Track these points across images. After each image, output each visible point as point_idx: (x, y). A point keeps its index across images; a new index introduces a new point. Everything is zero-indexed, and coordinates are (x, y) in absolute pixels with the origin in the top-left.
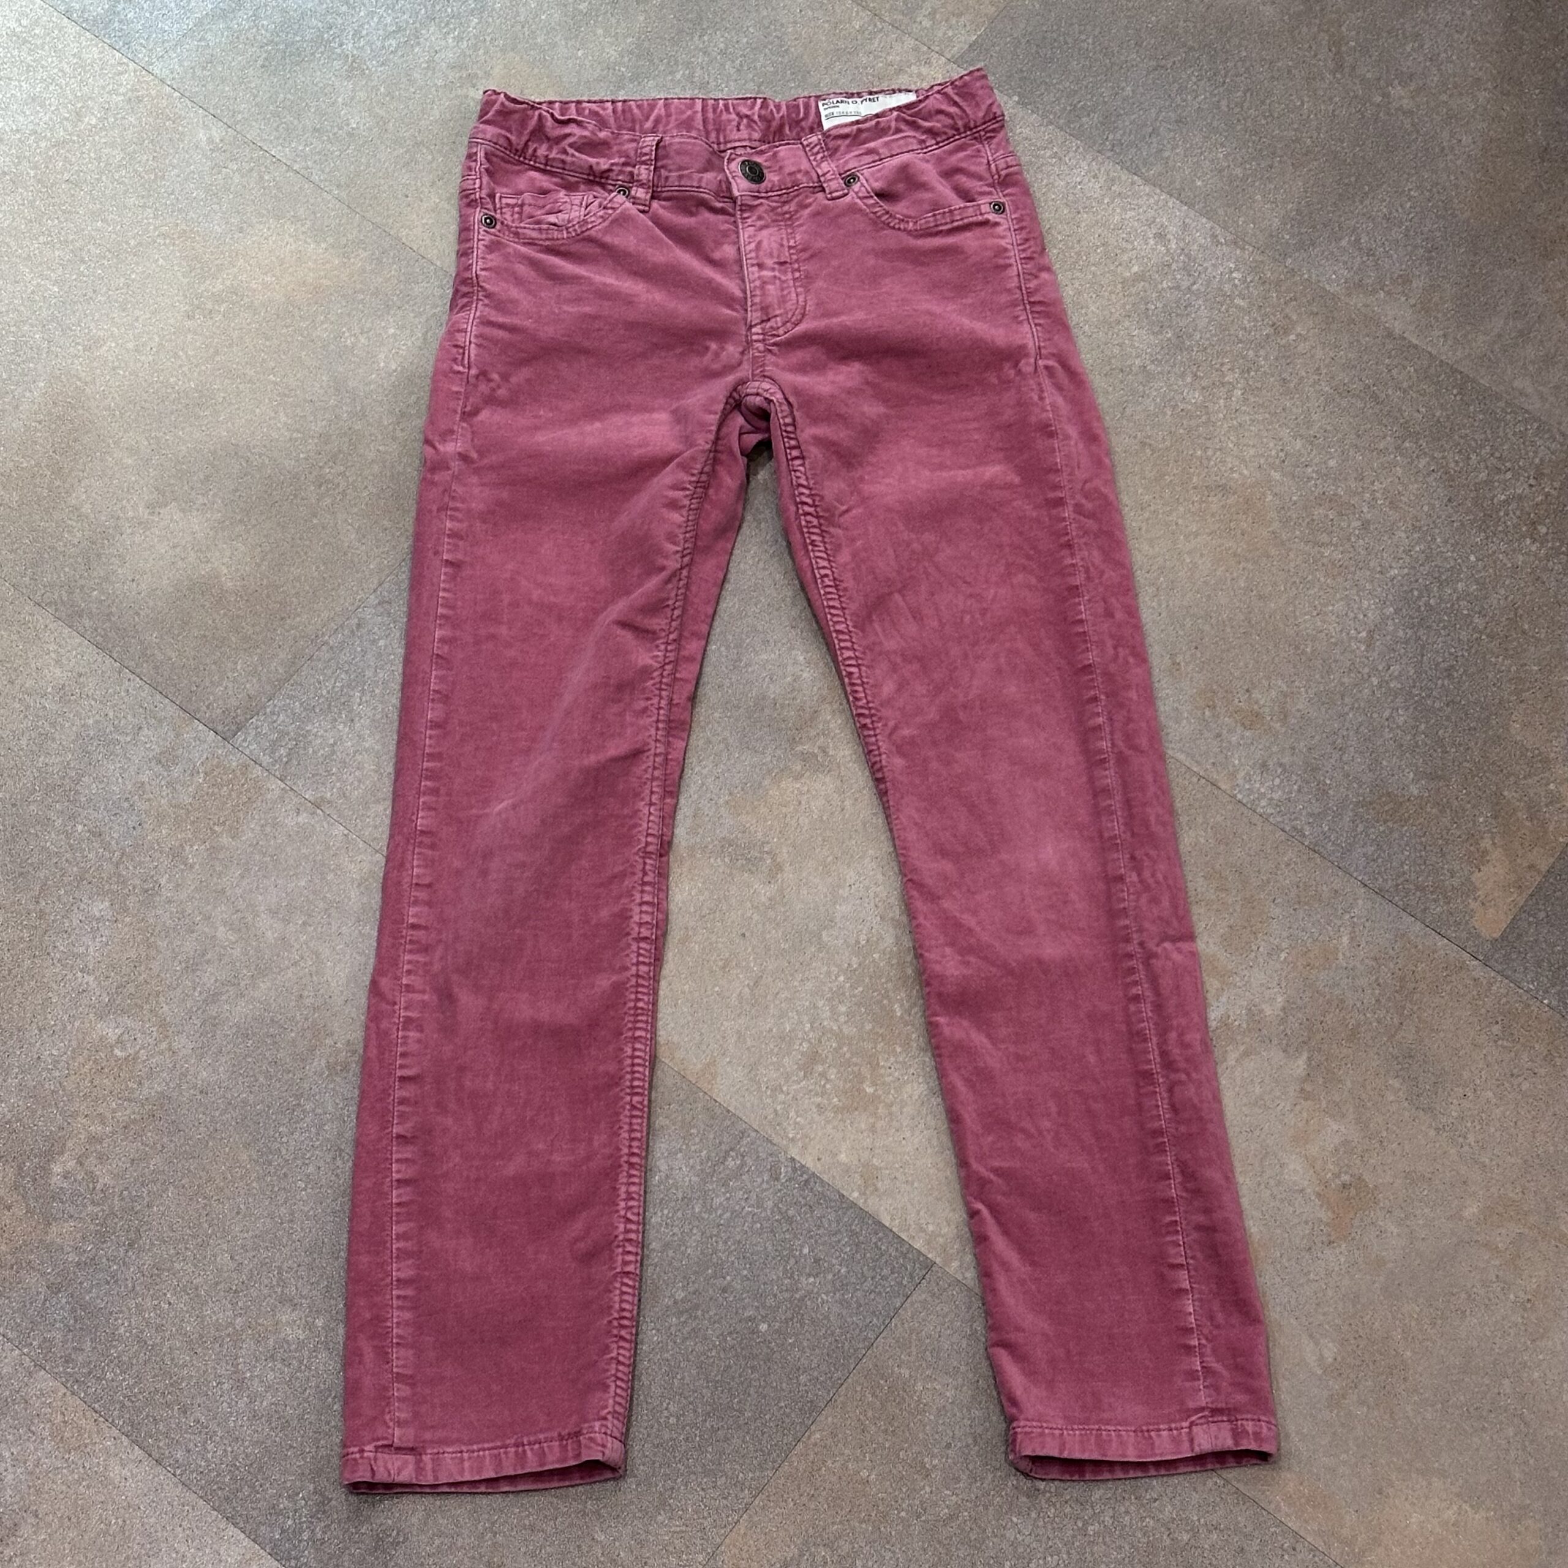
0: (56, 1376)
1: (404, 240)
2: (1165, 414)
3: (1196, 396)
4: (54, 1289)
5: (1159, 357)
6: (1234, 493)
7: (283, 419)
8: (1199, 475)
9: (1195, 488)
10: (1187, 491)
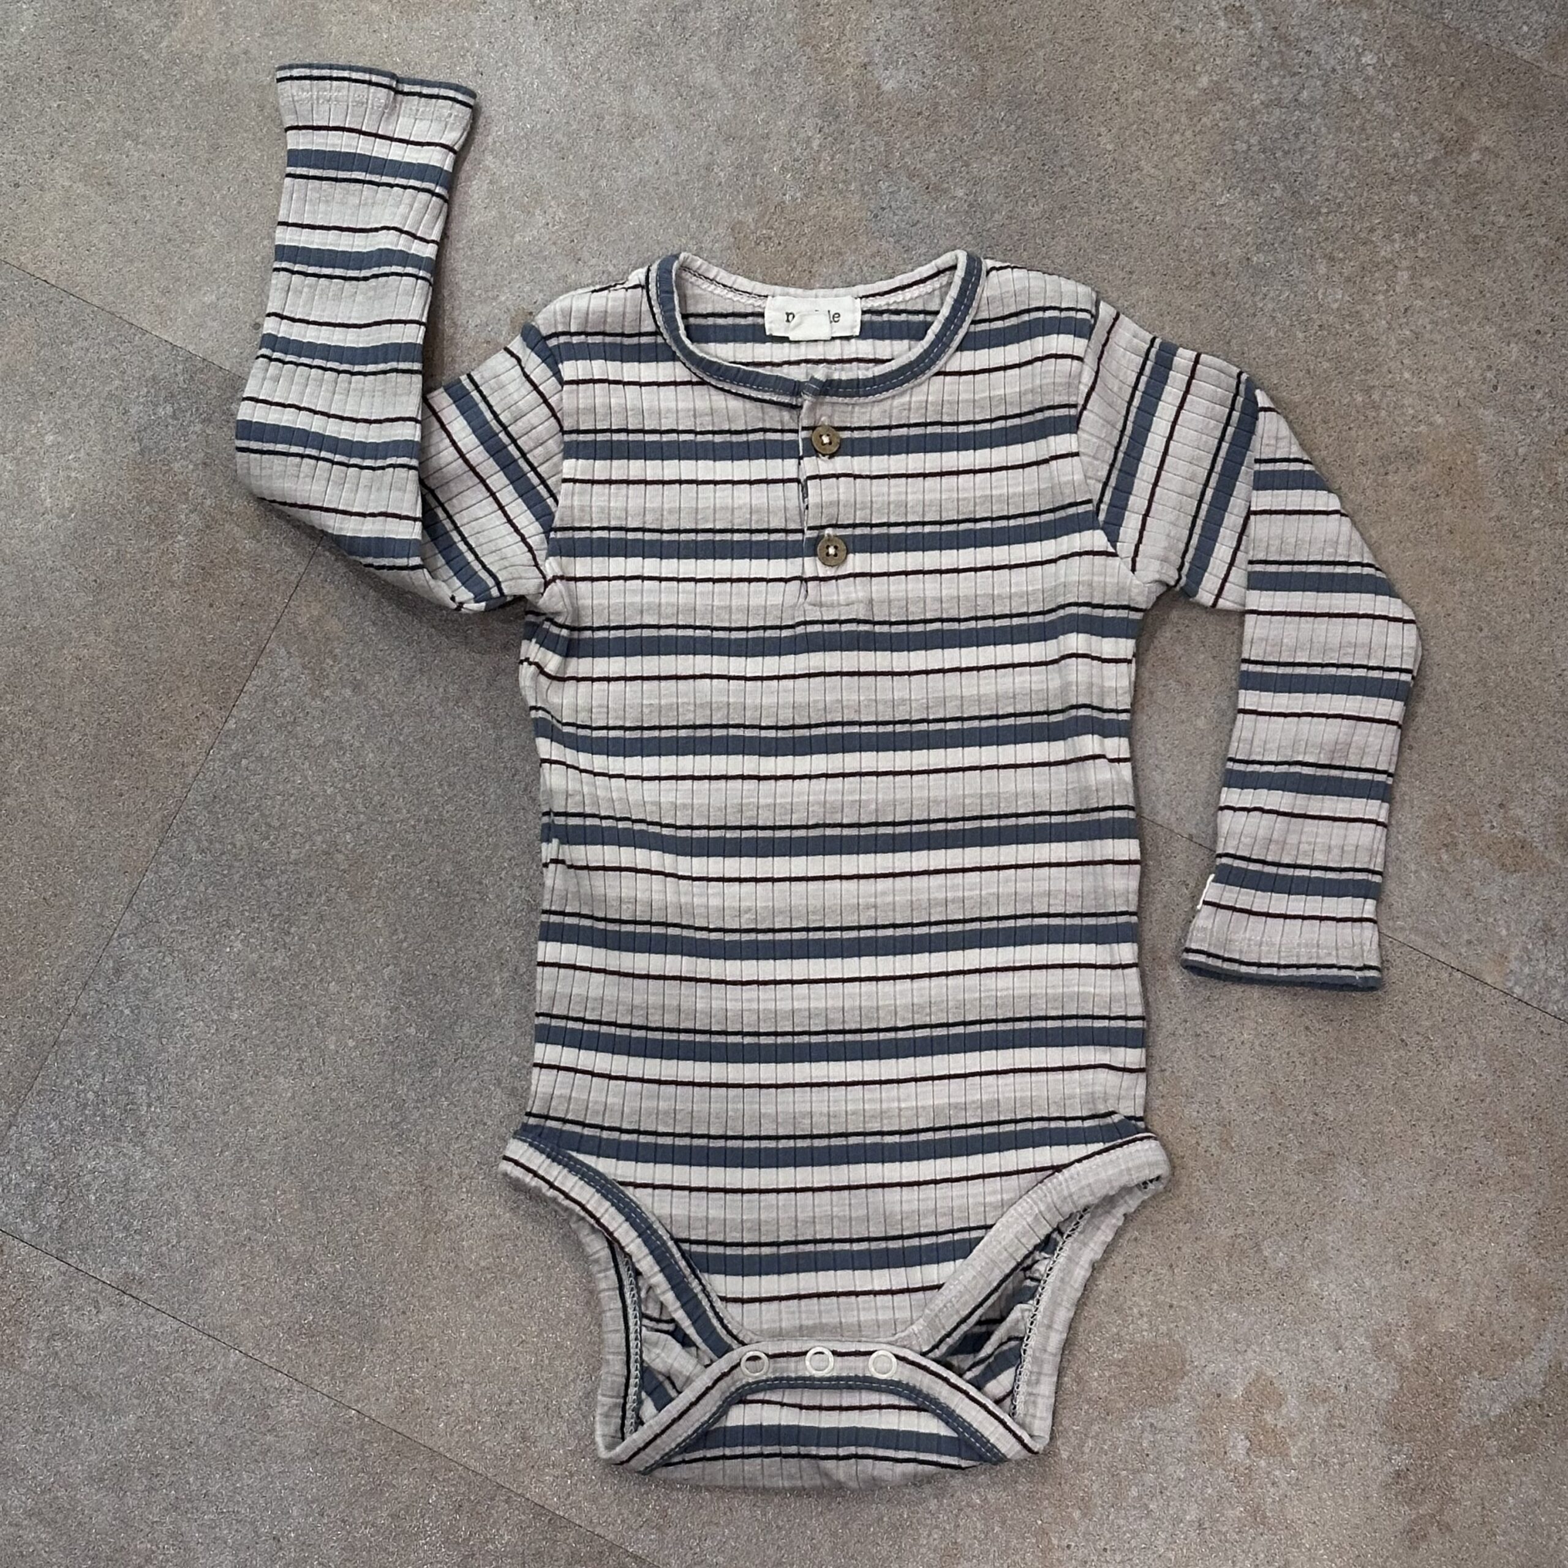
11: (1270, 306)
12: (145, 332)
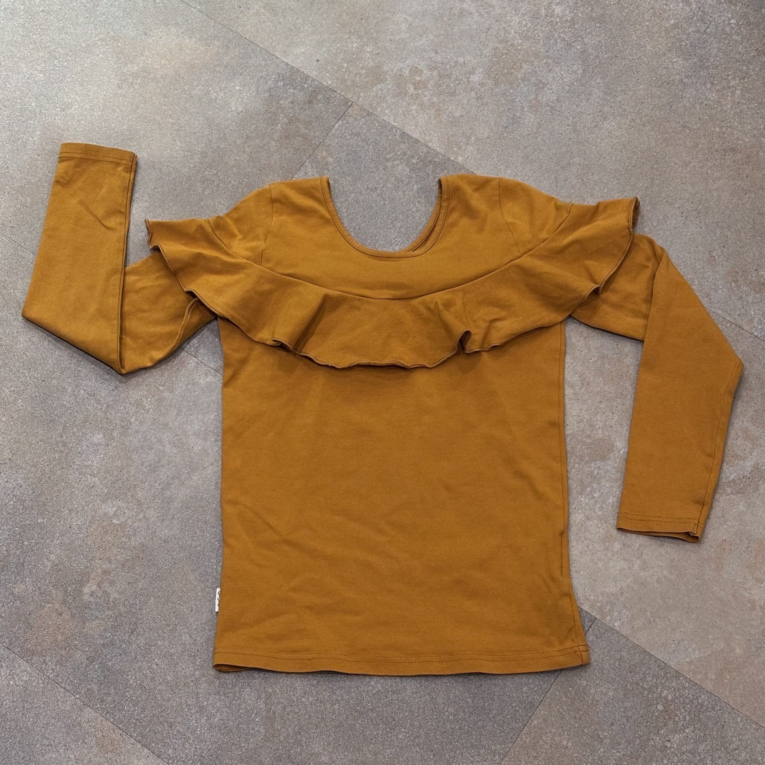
0: (96, 710)
1: (241, 33)
2: (695, 108)
3: (713, 96)
4: (91, 660)
5: (690, 74)
6: (741, 152)
7: (179, 145)
8: (719, 143)
9: (716, 151)
10: (712, 153)
11: (688, 96)
12: (277, 58)
